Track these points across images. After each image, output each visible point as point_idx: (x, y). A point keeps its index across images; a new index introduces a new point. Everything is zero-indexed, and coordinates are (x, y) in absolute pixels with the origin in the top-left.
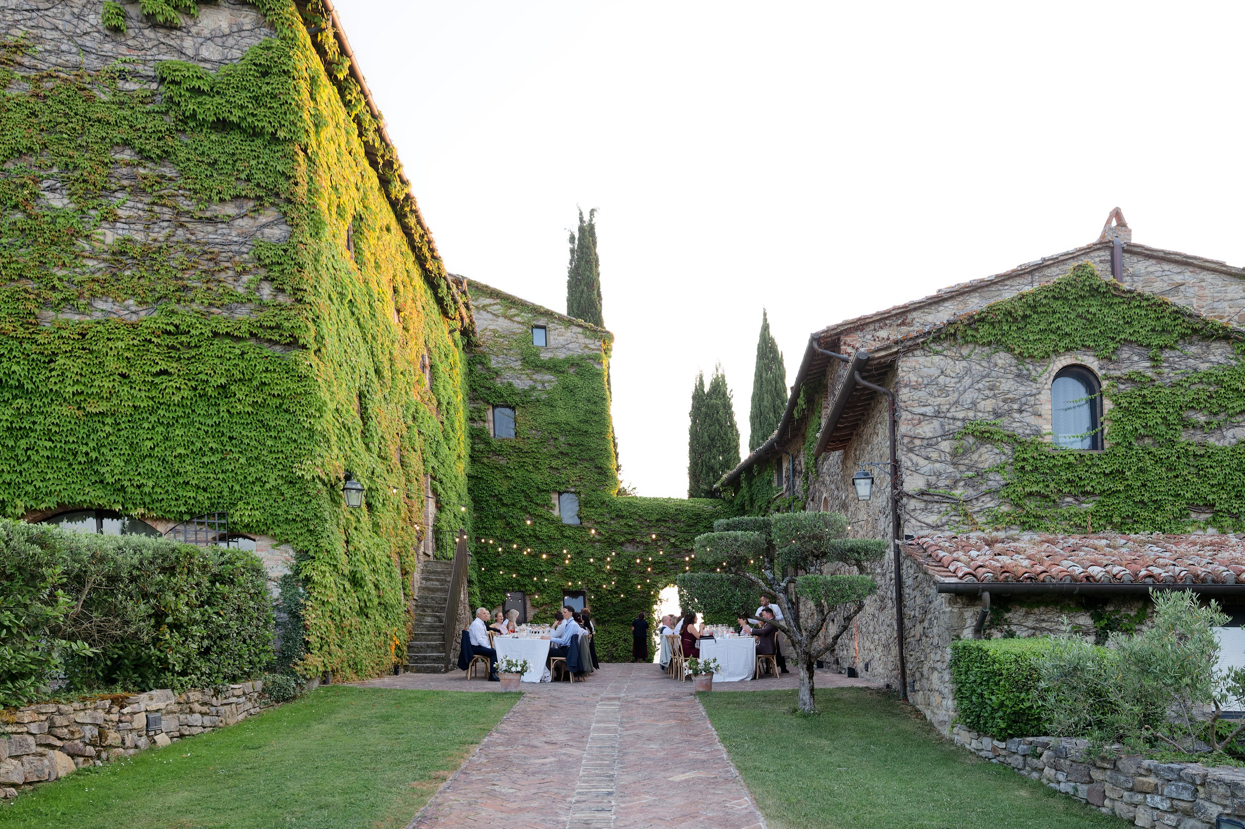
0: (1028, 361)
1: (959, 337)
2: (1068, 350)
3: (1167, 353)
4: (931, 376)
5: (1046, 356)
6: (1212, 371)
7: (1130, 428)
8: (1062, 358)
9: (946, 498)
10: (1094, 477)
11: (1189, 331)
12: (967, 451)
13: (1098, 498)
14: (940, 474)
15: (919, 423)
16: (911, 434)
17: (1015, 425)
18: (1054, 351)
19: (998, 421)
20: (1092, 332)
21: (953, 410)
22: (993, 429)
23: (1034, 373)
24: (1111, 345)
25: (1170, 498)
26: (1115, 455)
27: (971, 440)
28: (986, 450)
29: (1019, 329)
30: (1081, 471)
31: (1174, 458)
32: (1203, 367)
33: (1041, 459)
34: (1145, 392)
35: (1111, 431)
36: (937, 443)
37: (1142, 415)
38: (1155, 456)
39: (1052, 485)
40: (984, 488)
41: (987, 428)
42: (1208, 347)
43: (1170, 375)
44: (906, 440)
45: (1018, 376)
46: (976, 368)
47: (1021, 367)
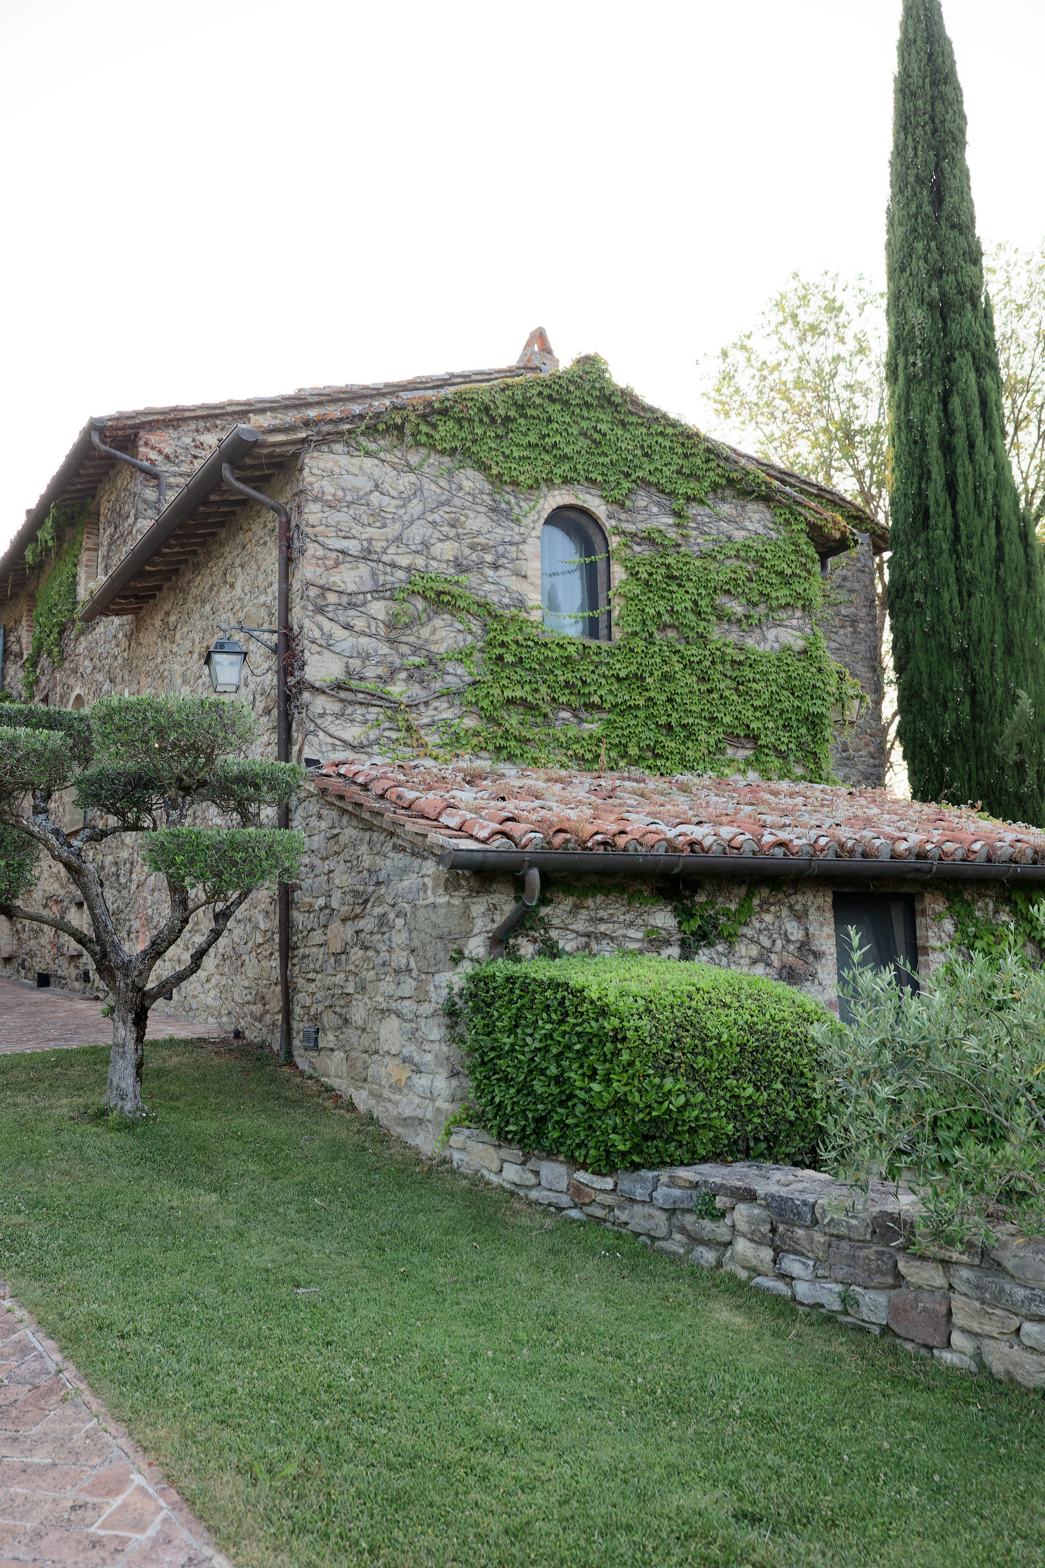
0: (508, 488)
1: (407, 432)
2: (566, 481)
3: (694, 509)
4: (358, 490)
5: (534, 486)
6: (750, 542)
7: (652, 612)
8: (556, 493)
9: (378, 699)
10: (604, 681)
11: (724, 482)
12: (415, 621)
13: (605, 716)
14: (368, 656)
15: (337, 565)
16: (322, 582)
17: (487, 587)
18: (545, 480)
19: (462, 578)
20: (601, 460)
21: (392, 550)
22: (455, 590)
23: (516, 510)
24: (626, 484)
25: (704, 723)
26: (631, 650)
27: (420, 604)
28: (442, 623)
29: (497, 436)
30: (585, 670)
31: (708, 663)
32: (739, 535)
33: (528, 646)
34: (670, 560)
35: (625, 612)
36: (364, 604)
37: (666, 594)
38: (682, 658)
39: (544, 689)
40: (438, 685)
41: (447, 587)
42: (743, 507)
43: (699, 542)
44: (313, 592)
45: (493, 510)
46: (430, 487)
47: (497, 497)
